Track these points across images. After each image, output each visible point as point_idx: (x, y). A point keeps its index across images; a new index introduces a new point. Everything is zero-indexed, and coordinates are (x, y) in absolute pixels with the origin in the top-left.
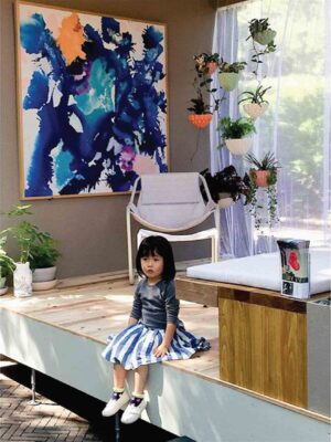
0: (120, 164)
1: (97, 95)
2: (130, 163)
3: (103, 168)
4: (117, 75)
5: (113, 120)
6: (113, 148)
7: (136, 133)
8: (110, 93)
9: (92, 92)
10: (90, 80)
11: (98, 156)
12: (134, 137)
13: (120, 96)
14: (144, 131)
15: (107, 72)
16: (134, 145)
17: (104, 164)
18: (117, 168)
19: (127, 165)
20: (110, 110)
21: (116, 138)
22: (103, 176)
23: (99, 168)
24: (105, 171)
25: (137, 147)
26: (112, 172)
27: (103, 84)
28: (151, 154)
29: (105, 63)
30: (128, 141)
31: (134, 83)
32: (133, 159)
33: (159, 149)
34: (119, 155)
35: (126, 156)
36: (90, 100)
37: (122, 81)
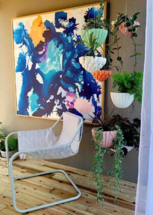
0: (66, 103)
1: (51, 62)
2: (72, 103)
3: (55, 105)
4: (64, 48)
5: (61, 76)
6: (61, 93)
7: (77, 84)
8: (59, 60)
9: (48, 60)
10: (47, 53)
11: (52, 97)
12: (75, 87)
13: (66, 61)
14: (83, 83)
15: (58, 47)
16: (75, 92)
17: (55, 102)
18: (63, 106)
19: (70, 104)
20: (59, 70)
21: (63, 88)
22: (55, 109)
23: (52, 104)
24: (56, 106)
25: (77, 93)
26: (60, 107)
27: (55, 55)
28: (88, 98)
29: (57, 42)
30: (71, 89)
31: (76, 51)
32: (74, 101)
33: (95, 95)
34: (65, 98)
35: (69, 99)
36: (47, 65)
37: (68, 51)
